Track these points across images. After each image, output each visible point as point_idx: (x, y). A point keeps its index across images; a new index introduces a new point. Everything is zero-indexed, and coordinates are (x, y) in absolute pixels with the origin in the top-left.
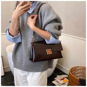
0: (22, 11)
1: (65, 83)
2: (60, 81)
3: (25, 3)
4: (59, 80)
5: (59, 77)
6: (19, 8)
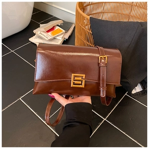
1: (58, 38)
2: (45, 34)
4: (43, 33)
5: (43, 26)
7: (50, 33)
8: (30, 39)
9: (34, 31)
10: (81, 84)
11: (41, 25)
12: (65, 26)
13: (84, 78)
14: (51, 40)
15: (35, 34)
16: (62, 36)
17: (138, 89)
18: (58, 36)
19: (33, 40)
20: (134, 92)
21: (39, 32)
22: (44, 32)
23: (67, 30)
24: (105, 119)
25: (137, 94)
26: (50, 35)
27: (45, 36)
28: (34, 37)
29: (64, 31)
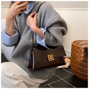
0: (18, 10)
3: (22, 3)
6: (15, 7)
29: (70, 60)
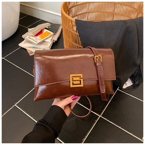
1: (47, 41)
2: (34, 38)
5: (31, 31)
7: (38, 37)
8: (20, 45)
9: (23, 36)
10: (80, 84)
11: (29, 30)
12: (53, 28)
13: (82, 77)
14: (40, 43)
15: (24, 39)
16: (51, 38)
17: (129, 83)
18: (46, 39)
19: (22, 45)
20: (125, 87)
21: (28, 37)
22: (33, 36)
23: (55, 32)
24: (100, 116)
25: (128, 88)
26: (39, 39)
27: (34, 40)
28: (23, 42)
29: (52, 33)
